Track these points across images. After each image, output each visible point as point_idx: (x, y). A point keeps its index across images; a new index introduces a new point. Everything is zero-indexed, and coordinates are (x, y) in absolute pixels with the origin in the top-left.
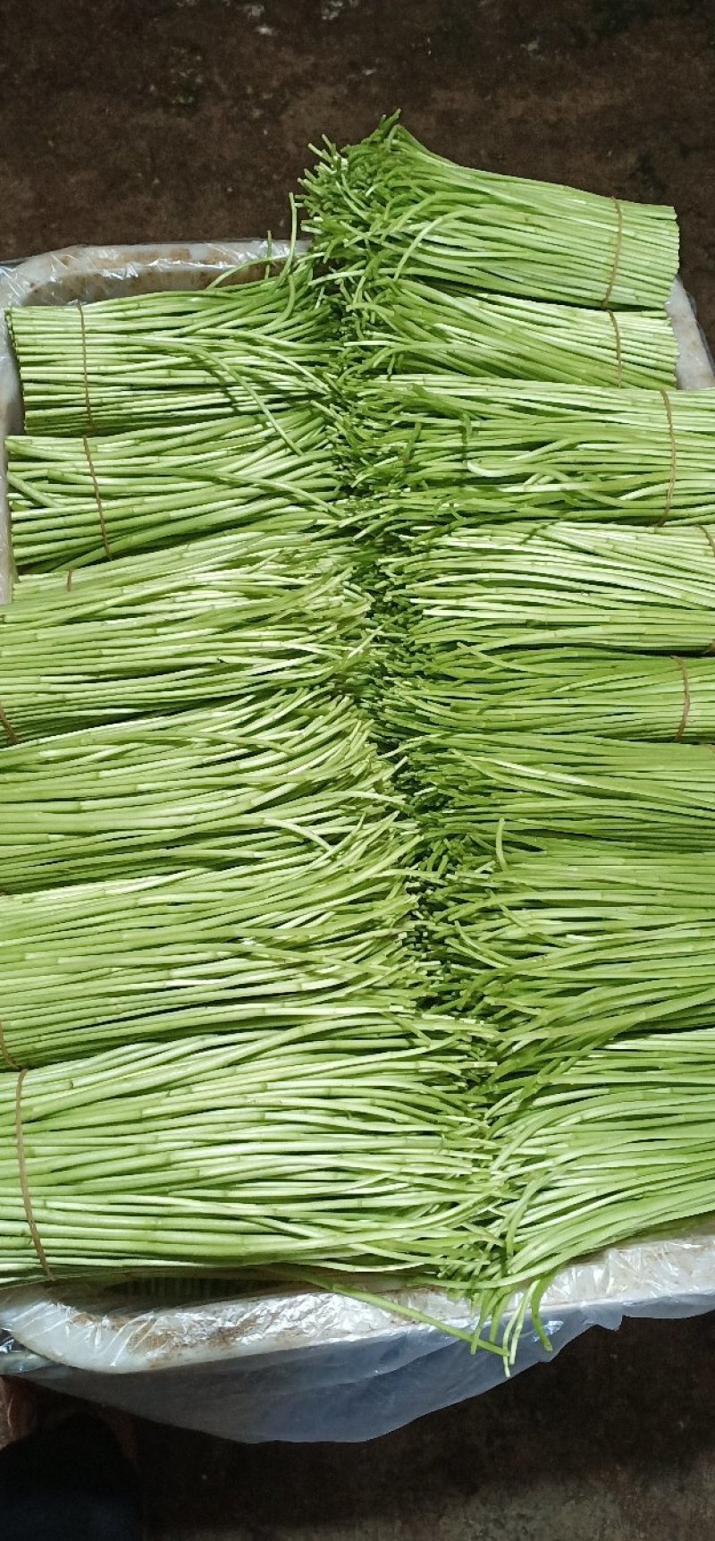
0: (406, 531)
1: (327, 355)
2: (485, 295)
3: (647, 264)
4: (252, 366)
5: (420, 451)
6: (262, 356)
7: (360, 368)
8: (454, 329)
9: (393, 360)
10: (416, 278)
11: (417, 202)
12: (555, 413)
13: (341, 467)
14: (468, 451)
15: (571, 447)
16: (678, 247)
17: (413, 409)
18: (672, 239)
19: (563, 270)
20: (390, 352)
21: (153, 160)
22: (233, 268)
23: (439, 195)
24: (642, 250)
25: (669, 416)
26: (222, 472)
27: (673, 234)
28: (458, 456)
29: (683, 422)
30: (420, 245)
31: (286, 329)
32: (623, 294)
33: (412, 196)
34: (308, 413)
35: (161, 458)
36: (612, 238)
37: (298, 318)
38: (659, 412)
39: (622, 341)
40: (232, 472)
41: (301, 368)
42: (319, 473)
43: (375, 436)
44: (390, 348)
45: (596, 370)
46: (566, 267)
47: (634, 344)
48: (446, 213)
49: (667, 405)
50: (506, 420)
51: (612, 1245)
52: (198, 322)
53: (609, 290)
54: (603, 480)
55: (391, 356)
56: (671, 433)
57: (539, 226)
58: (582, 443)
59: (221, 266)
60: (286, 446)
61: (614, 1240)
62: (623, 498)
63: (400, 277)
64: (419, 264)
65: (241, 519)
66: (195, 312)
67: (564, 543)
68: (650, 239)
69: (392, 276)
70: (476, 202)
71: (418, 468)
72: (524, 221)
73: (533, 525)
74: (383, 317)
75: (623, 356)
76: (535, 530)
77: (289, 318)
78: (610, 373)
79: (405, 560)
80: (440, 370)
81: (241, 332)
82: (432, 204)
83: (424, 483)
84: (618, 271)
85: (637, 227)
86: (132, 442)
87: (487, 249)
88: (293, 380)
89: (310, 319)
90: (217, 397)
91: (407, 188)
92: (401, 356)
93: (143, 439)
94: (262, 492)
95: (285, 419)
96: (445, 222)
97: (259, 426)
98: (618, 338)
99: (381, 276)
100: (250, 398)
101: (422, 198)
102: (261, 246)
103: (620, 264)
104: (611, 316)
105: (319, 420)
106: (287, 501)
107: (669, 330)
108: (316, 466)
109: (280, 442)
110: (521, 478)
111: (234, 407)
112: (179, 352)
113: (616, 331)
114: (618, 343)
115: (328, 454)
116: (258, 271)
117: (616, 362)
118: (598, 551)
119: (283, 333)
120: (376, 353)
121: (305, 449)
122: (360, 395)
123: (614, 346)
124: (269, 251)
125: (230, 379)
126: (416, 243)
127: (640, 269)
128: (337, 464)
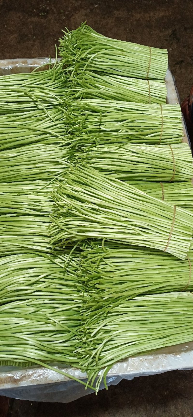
0: (83, 146)
1: (64, 93)
2: (111, 75)
3: (159, 67)
4: (42, 96)
5: (87, 122)
6: (45, 93)
7: (72, 97)
8: (101, 86)
9: (82, 95)
10: (91, 71)
11: (90, 49)
12: (128, 111)
13: (66, 126)
14: (102, 122)
15: (132, 122)
16: (168, 62)
17: (86, 109)
18: (165, 59)
19: (133, 68)
20: (82, 92)
21: (34, 31)
22: (39, 66)
23: (96, 47)
24: (157, 63)
25: (162, 112)
26: (31, 127)
27: (166, 58)
28: (99, 124)
29: (166, 113)
30: (91, 61)
31: (53, 85)
32: (152, 75)
33: (89, 47)
34: (57, 110)
35: (15, 122)
36: (148, 59)
37: (56, 81)
38: (159, 111)
39: (151, 89)
40: (34, 127)
41: (56, 97)
42: (60, 127)
43: (75, 117)
44: (81, 91)
45: (143, 98)
46: (135, 68)
47: (154, 90)
48: (99, 52)
49: (162, 109)
50: (114, 113)
51: (130, 357)
52: (27, 83)
53: (148, 74)
54: (142, 131)
55: (82, 94)
56: (162, 117)
57: (126, 56)
58: (136, 120)
59: (36, 66)
60: (51, 119)
61: (130, 356)
62: (147, 136)
63: (85, 70)
64: (92, 67)
65: (37, 140)
66: (26, 80)
67: (129, 150)
68: (159, 60)
69: (83, 70)
70: (107, 48)
71: (87, 127)
72: (121, 54)
73: (120, 144)
74: (79, 82)
75: (151, 94)
76: (121, 146)
77: (53, 82)
78: (146, 99)
79: (82, 154)
80: (97, 98)
81: (39, 86)
82: (94, 49)
83: (88, 132)
84: (150, 69)
85: (156, 56)
86: (7, 117)
87: (111, 62)
88: (54, 100)
89: (60, 82)
90: (32, 105)
91: (87, 45)
92: (85, 94)
93: (10, 117)
94: (43, 133)
95: (51, 111)
96: (98, 54)
97: (44, 113)
98: (149, 88)
99: (80, 70)
100: (40, 105)
101: (91, 47)
102: (48, 60)
103: (150, 67)
104: (148, 81)
105: (61, 112)
106: (50, 135)
107: (165, 86)
108: (59, 125)
109: (48, 118)
110: (117, 131)
111: (38, 108)
112: (20, 92)
113: (149, 86)
114: (150, 90)
115: (63, 122)
116: (47, 67)
117: (149, 95)
118: (138, 152)
119: (51, 86)
120: (77, 93)
121: (56, 120)
122: (71, 105)
123: (148, 91)
124: (50, 61)
125: (35, 100)
126: (90, 60)
127: (156, 68)
128: (65, 125)
